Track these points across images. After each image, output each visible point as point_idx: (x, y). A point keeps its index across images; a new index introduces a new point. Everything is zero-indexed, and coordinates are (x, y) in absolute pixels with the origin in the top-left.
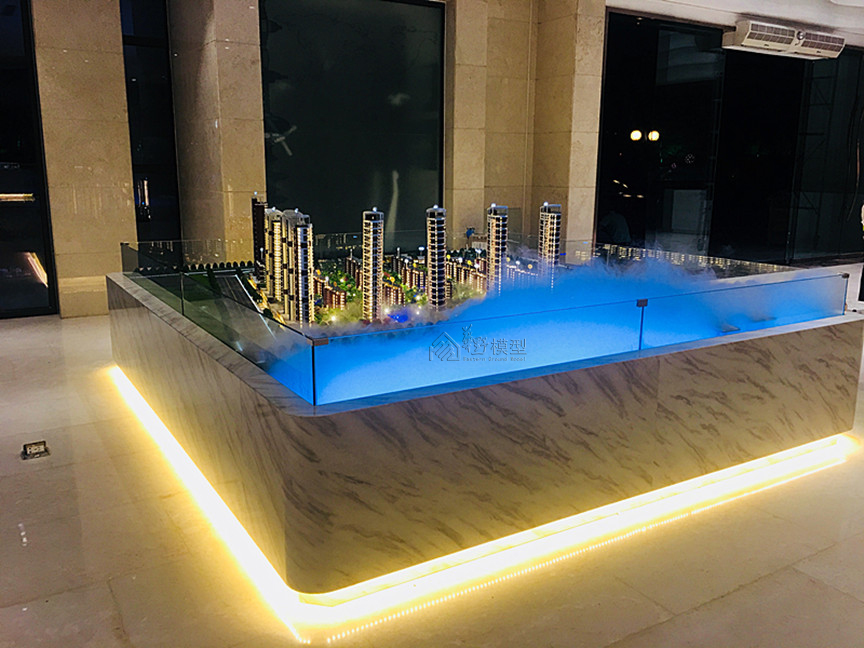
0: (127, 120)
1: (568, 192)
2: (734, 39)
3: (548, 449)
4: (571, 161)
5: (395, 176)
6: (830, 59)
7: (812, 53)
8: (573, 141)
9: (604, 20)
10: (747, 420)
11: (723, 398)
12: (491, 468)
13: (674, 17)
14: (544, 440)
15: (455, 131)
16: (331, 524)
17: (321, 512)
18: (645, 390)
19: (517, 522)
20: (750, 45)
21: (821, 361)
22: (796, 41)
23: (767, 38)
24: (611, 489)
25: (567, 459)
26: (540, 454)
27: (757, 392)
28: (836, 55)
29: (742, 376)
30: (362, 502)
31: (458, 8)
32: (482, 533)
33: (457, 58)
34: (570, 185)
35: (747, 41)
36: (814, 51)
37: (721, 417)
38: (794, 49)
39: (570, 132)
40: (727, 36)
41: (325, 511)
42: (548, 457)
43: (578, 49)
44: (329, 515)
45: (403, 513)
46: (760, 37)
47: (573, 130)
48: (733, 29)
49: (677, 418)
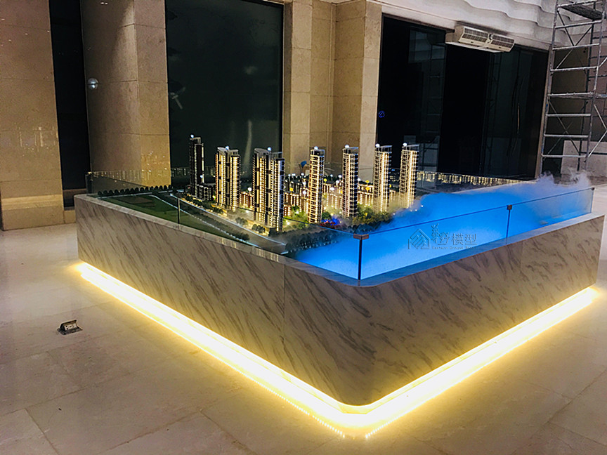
0: (53, 80)
1: (359, 136)
2: (453, 38)
3: (473, 302)
4: (362, 115)
5: (250, 124)
6: (505, 52)
7: (496, 49)
8: (362, 102)
9: (380, 22)
10: (556, 279)
11: (546, 267)
12: (447, 316)
13: (420, 22)
14: (471, 297)
15: (292, 94)
16: (374, 358)
17: (370, 351)
18: (516, 263)
19: (456, 351)
20: (464, 42)
21: (587, 241)
22: (488, 40)
23: (473, 38)
24: (498, 326)
25: (481, 309)
26: (469, 305)
27: (560, 261)
28: (508, 50)
29: (555, 253)
30: (389, 343)
31: (293, 9)
32: (441, 359)
33: (293, 44)
34: (361, 131)
35: (462, 40)
36: (497, 47)
37: (545, 278)
38: (486, 46)
39: (361, 96)
40: (448, 35)
41: (372, 350)
42: (472, 307)
43: (366, 40)
44: (374, 352)
45: (407, 348)
46: (469, 37)
47: (363, 95)
48: (453, 31)
49: (528, 279)
